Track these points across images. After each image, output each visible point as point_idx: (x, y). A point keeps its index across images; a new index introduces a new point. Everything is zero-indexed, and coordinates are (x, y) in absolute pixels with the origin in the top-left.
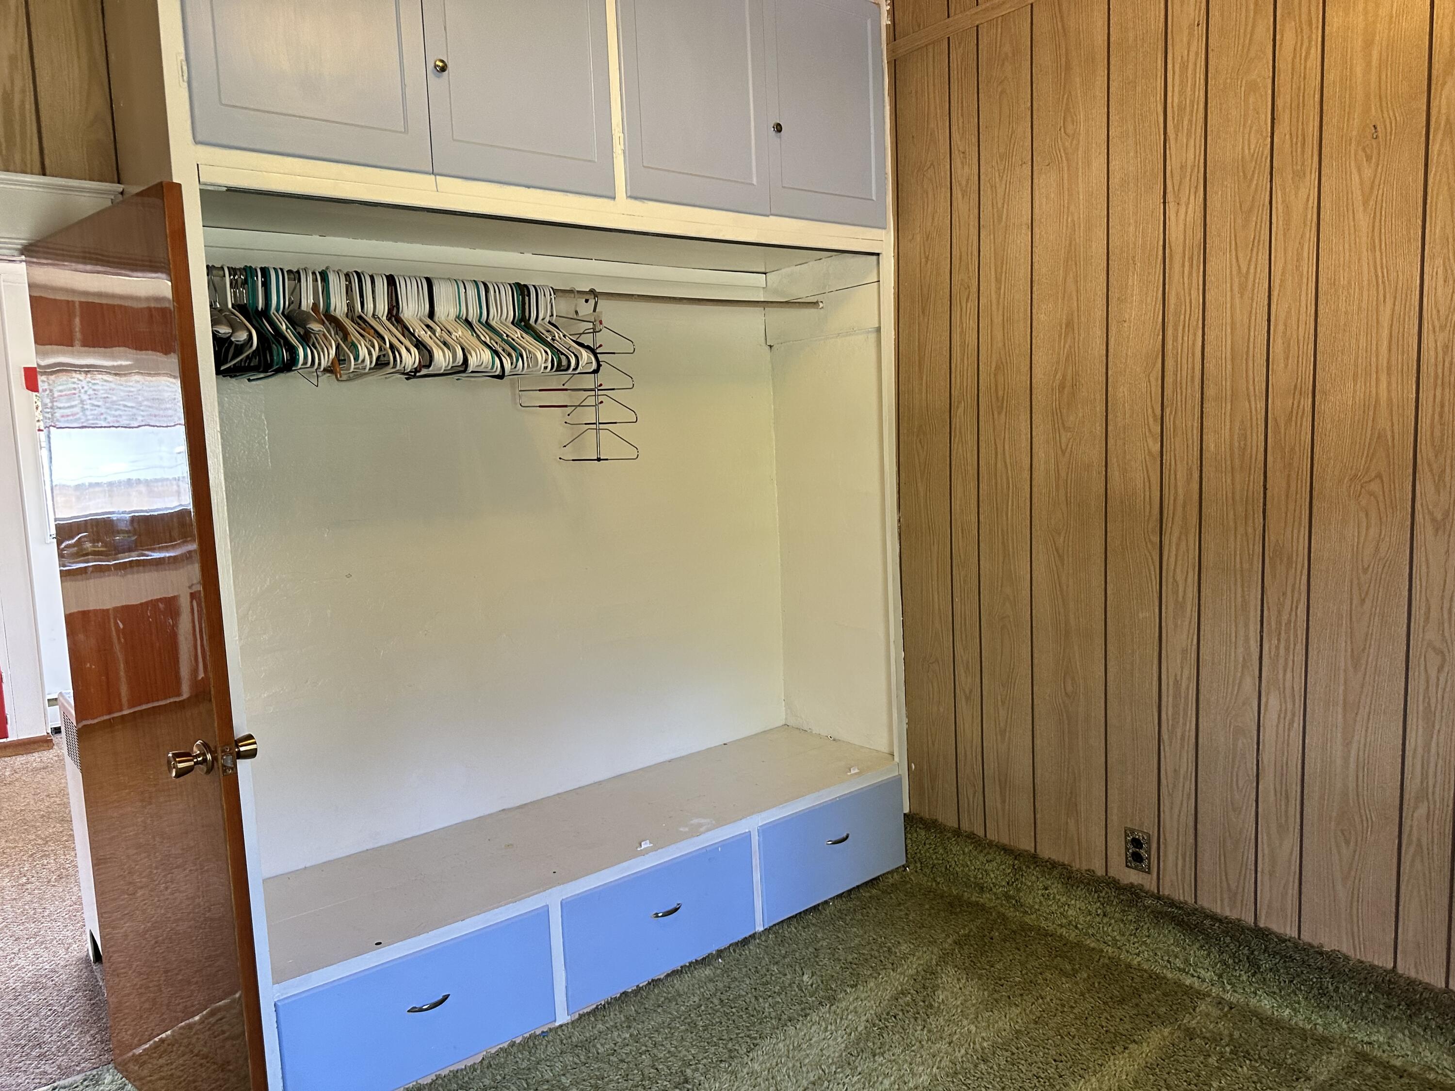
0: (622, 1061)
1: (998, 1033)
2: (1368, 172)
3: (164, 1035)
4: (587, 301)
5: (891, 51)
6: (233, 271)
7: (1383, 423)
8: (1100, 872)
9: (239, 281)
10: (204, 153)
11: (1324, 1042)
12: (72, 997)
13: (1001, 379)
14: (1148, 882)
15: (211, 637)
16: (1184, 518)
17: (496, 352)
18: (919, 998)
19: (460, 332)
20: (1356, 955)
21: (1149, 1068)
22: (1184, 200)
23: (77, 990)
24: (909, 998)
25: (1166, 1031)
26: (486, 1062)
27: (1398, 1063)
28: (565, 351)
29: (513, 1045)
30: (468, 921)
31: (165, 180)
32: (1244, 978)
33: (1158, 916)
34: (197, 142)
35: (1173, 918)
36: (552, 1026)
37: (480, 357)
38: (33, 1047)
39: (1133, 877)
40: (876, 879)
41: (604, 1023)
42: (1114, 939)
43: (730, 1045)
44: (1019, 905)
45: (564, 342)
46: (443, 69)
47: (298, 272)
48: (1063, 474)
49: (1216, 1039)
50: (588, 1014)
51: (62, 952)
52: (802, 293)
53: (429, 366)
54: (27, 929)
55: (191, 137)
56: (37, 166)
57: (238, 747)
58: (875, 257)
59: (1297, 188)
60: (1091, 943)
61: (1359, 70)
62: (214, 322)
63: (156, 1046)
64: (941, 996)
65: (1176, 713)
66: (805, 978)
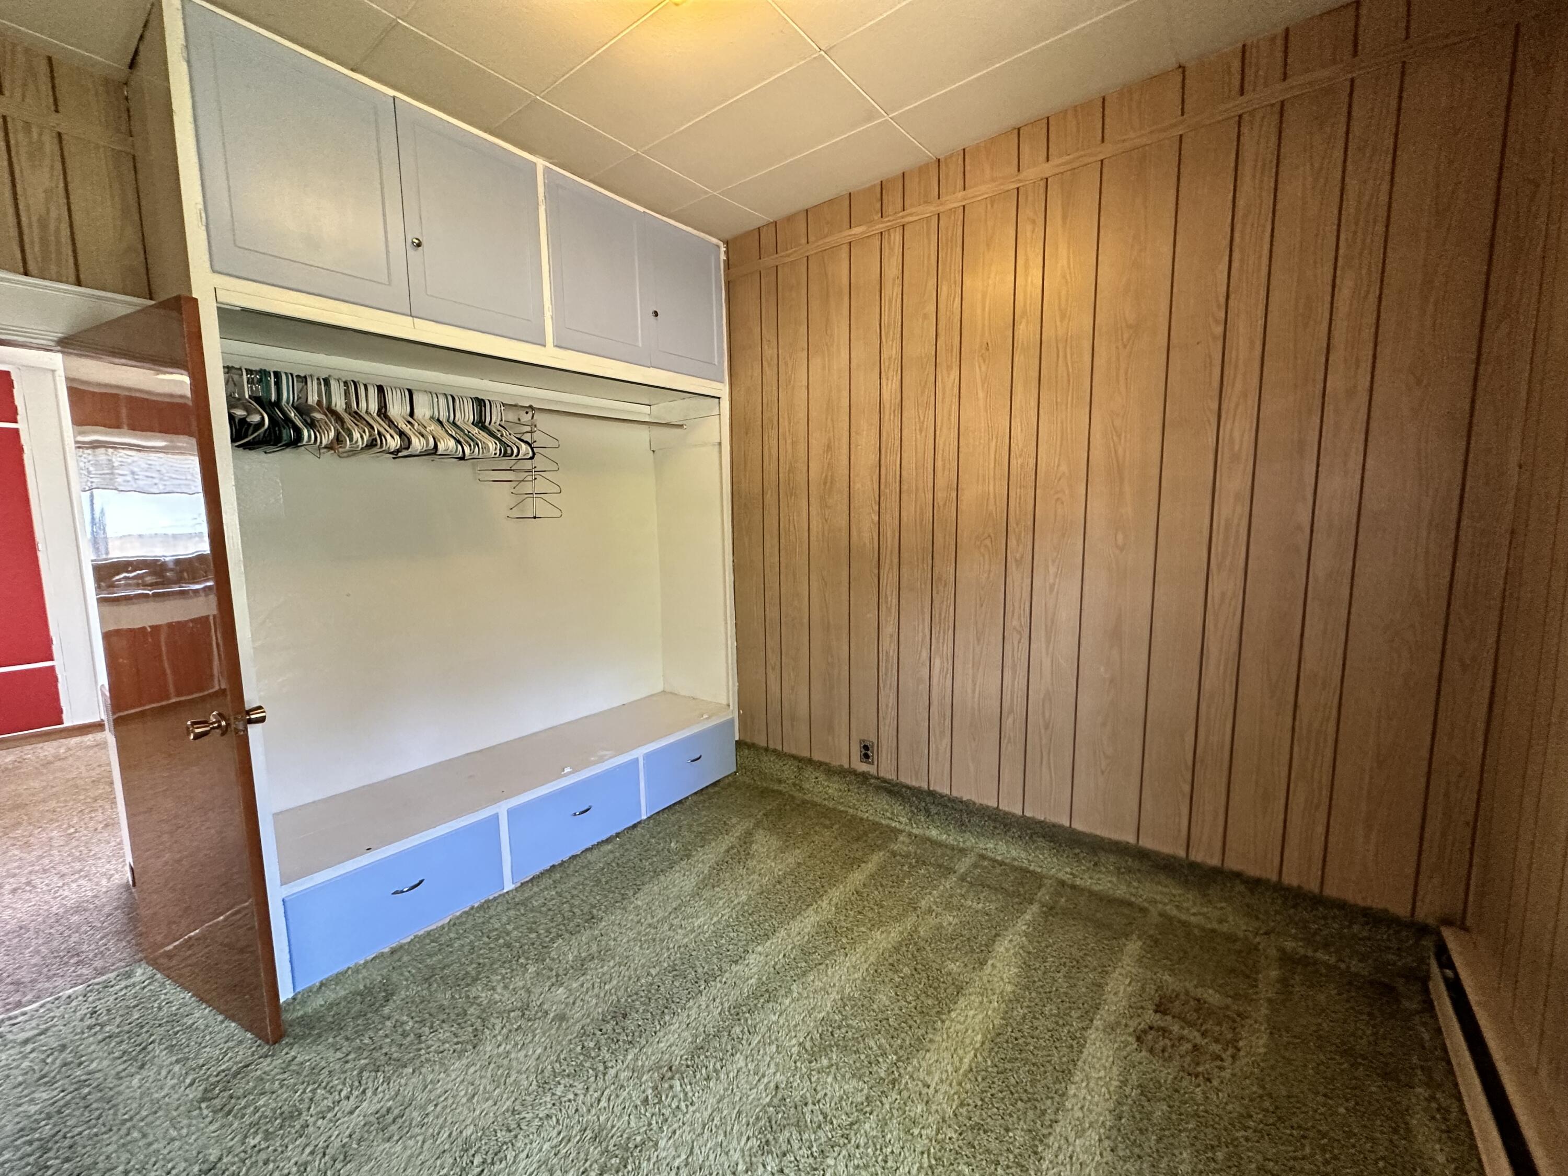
0: (550, 910)
1: (788, 866)
2: (984, 368)
3: (192, 934)
4: (527, 413)
5: (727, 275)
6: (249, 371)
7: (991, 507)
8: (846, 766)
9: (255, 380)
10: (219, 280)
11: (963, 851)
12: (110, 915)
13: (791, 475)
14: (872, 769)
15: (224, 634)
16: (891, 561)
17: (459, 442)
18: (741, 850)
19: (433, 427)
20: (978, 801)
21: (872, 876)
22: (890, 378)
23: (116, 909)
24: (735, 850)
25: (881, 854)
26: (452, 923)
27: (999, 858)
28: (510, 444)
29: (472, 908)
30: (438, 828)
31: (184, 293)
32: (923, 819)
33: (878, 789)
34: (214, 271)
35: (885, 789)
36: (501, 893)
37: (447, 445)
38: (72, 956)
39: (863, 767)
40: (718, 781)
41: (538, 886)
42: (854, 805)
43: (622, 891)
44: (801, 789)
45: (510, 439)
46: (419, 245)
47: (305, 377)
48: (826, 533)
49: (907, 856)
50: (527, 882)
51: (104, 882)
52: (674, 420)
53: (408, 448)
54: (72, 867)
55: (208, 265)
56: (72, 278)
57: (249, 715)
58: (717, 400)
59: (949, 374)
60: (841, 808)
61: (979, 311)
62: (230, 406)
63: (187, 941)
64: (754, 847)
65: (887, 669)
66: (672, 844)
